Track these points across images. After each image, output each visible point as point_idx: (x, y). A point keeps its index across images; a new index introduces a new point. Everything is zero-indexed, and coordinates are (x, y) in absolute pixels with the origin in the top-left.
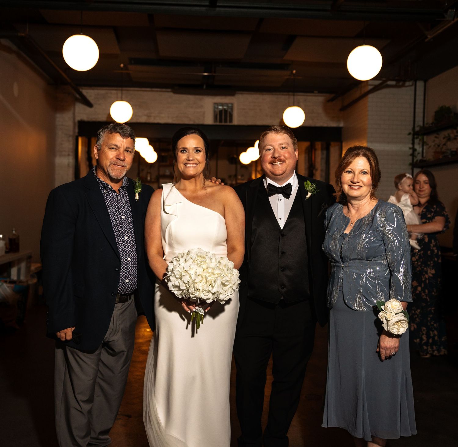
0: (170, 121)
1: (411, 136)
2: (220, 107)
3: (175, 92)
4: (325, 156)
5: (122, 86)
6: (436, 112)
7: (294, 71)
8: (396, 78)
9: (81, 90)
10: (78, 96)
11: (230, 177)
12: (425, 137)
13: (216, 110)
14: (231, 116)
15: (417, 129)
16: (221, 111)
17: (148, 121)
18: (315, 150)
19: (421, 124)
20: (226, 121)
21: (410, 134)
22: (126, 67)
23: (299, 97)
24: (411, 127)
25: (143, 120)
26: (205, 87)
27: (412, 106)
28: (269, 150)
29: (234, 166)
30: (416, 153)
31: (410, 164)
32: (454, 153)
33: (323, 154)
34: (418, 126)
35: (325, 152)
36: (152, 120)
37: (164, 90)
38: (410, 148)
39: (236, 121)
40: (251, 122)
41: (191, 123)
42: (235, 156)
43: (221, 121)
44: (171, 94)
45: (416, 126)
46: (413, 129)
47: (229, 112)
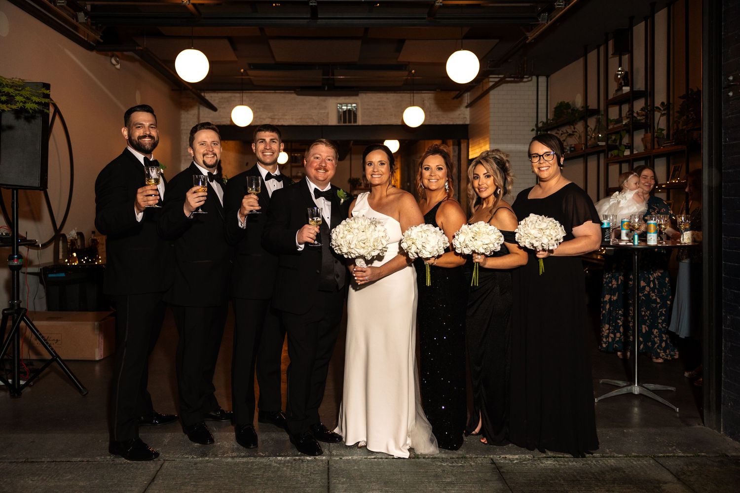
0: (294, 123)
2: (345, 108)
3: (299, 93)
4: (457, 153)
5: (243, 90)
6: (555, 108)
7: (413, 71)
8: (512, 76)
9: (203, 94)
10: (201, 101)
13: (340, 110)
14: (355, 115)
15: (540, 125)
16: (345, 112)
19: (545, 120)
20: (350, 122)
21: (533, 130)
22: (245, 73)
23: (423, 95)
24: (536, 123)
26: (326, 88)
27: (535, 101)
28: (317, 158)
32: (572, 149)
33: (454, 151)
34: (542, 122)
35: (456, 148)
37: (287, 92)
39: (360, 122)
40: (375, 122)
41: (316, 124)
43: (345, 122)
44: (294, 96)
45: (539, 122)
46: (537, 125)
47: (354, 112)
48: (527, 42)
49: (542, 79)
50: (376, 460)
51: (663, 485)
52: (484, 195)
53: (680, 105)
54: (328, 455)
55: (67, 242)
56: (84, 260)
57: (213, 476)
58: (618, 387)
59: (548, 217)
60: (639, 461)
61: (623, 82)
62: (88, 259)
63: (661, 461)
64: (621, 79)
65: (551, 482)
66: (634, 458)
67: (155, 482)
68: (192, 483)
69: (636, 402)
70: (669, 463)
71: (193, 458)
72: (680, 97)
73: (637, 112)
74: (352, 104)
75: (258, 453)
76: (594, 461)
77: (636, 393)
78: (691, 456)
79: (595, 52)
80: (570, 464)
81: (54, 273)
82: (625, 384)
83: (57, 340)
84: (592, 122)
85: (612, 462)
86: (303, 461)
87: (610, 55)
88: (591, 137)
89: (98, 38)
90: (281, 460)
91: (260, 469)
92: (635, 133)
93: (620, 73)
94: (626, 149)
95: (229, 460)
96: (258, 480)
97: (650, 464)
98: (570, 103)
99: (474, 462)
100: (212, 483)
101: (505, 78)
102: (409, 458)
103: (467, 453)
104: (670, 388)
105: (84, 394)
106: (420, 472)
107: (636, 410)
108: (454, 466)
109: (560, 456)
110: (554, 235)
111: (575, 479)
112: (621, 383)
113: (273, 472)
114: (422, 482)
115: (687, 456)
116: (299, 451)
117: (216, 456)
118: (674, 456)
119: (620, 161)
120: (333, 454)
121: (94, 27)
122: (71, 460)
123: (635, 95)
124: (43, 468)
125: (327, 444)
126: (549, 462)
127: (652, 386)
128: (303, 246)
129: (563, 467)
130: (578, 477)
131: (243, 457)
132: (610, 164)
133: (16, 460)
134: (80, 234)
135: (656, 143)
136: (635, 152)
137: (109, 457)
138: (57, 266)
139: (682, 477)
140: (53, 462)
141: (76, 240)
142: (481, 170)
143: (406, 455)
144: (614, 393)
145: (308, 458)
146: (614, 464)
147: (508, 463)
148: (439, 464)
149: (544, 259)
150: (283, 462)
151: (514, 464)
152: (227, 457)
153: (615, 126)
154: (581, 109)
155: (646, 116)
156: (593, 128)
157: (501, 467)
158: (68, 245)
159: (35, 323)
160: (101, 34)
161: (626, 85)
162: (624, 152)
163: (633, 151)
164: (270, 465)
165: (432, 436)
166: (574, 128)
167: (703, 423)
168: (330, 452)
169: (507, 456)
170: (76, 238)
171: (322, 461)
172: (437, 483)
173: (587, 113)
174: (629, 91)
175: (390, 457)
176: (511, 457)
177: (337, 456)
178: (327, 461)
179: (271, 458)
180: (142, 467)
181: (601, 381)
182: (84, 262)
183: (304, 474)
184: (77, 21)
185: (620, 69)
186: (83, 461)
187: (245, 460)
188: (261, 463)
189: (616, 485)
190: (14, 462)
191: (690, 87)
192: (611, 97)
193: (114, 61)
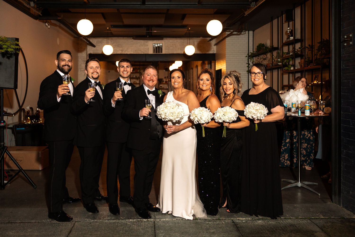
0: (132, 53)
1: (247, 58)
2: (156, 45)
3: (134, 39)
5: (108, 37)
6: (257, 46)
7: (190, 28)
8: (237, 31)
9: (89, 39)
10: (88, 42)
11: (165, 77)
12: (254, 58)
13: (154, 47)
14: (161, 49)
15: (250, 54)
16: (156, 48)
17: (121, 53)
18: (205, 64)
19: (252, 52)
20: (159, 52)
21: (246, 57)
22: (109, 30)
23: (194, 40)
24: (248, 53)
25: (119, 52)
26: (148, 36)
27: (247, 43)
28: (149, 75)
29: (167, 72)
30: (250, 66)
31: (247, 71)
33: (209, 66)
34: (250, 53)
35: (210, 65)
36: (124, 53)
37: (129, 38)
38: (247, 63)
39: (164, 52)
40: (171, 52)
41: (143, 53)
42: (168, 67)
43: (156, 52)
44: (133, 40)
45: (249, 53)
46: (248, 54)
47: (161, 47)
48: (245, 15)
49: (251, 32)
50: (177, 221)
51: (315, 233)
52: (228, 93)
53: (318, 46)
54: (155, 218)
55: (25, 112)
56: (34, 121)
57: (99, 229)
58: (291, 183)
59: (260, 104)
60: (303, 221)
61: (290, 35)
62: (35, 120)
63: (313, 221)
64: (289, 33)
65: (262, 232)
66: (300, 219)
67: (72, 233)
68: (90, 233)
69: (299, 190)
70: (317, 222)
71: (89, 220)
72: (318, 43)
73: (297, 49)
74: (160, 44)
75: (120, 217)
76: (281, 221)
77: (299, 186)
78: (327, 218)
79: (276, 20)
80: (270, 222)
81: (19, 128)
82: (294, 182)
83: (21, 160)
84: (275, 53)
85: (290, 221)
86: (142, 222)
87: (284, 22)
88: (275, 61)
89: (40, 13)
90: (132, 221)
91: (122, 225)
92: (296, 59)
93: (289, 30)
94: (292, 66)
95: (107, 221)
96: (121, 231)
97: (308, 222)
98: (264, 44)
99: (224, 222)
100: (99, 233)
101: (233, 32)
102: (193, 219)
103: (221, 217)
104: (315, 184)
105: (35, 188)
106: (198, 227)
107: (299, 194)
108: (214, 224)
109: (265, 218)
110: (263, 112)
111: (273, 230)
112: (292, 181)
113: (128, 227)
114: (200, 233)
115: (326, 218)
116: (140, 216)
117: (100, 219)
118: (319, 218)
119: (289, 72)
120: (156, 218)
121: (38, 9)
122: (30, 222)
123: (296, 41)
124: (17, 226)
125: (153, 213)
126: (260, 222)
127: (306, 183)
128: (142, 118)
129: (267, 224)
130: (274, 229)
131: (114, 219)
132: (284, 74)
133: (3, 222)
134: (31, 108)
135: (306, 64)
136: (296, 68)
137: (49, 220)
138: (20, 124)
139: (324, 229)
140: (22, 222)
141: (29, 111)
142: (228, 81)
143: (191, 218)
144: (289, 186)
145: (144, 220)
146: (291, 222)
147: (240, 222)
148: (208, 223)
149: (257, 124)
150: (132, 222)
151: (243, 223)
152: (105, 220)
153: (286, 56)
154: (270, 47)
155: (301, 51)
156: (276, 56)
157: (237, 224)
158: (25, 113)
159: (11, 152)
160: (41, 12)
161: (292, 36)
162: (290, 68)
163: (295, 68)
164: (126, 224)
165: (203, 209)
166: (267, 56)
167: (332, 201)
168: (155, 217)
169: (240, 218)
170: (30, 110)
171: (151, 221)
172: (207, 232)
173: (272, 49)
174: (293, 39)
175: (184, 219)
176: (241, 219)
177: (158, 219)
178: (153, 222)
179: (127, 220)
180: (65, 225)
181: (282, 180)
182: (34, 122)
183: (143, 228)
184: (30, 6)
185: (288, 28)
186: (36, 222)
187: (114, 221)
188: (122, 222)
189: (292, 233)
190: (3, 223)
191: (323, 38)
192: (284, 42)
193: (47, 24)
